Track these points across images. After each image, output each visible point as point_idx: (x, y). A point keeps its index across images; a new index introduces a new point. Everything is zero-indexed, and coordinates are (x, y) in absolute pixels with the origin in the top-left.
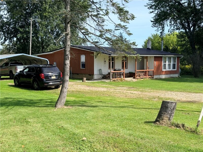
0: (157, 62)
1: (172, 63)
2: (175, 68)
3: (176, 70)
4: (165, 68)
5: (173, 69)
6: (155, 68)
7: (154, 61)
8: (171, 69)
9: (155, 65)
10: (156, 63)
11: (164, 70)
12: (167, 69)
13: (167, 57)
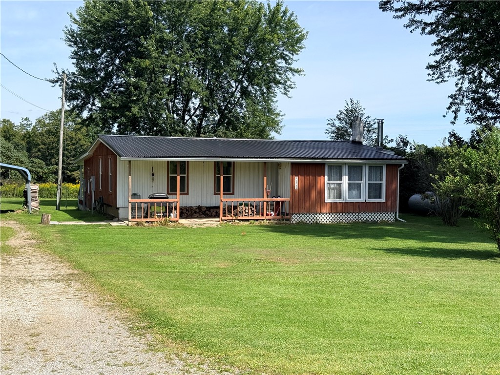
0: (301, 177)
1: (367, 182)
4: (337, 196)
5: (369, 197)
6: (296, 194)
7: (292, 175)
9: (297, 187)
10: (298, 181)
11: (334, 201)
12: (347, 197)
13: (346, 164)
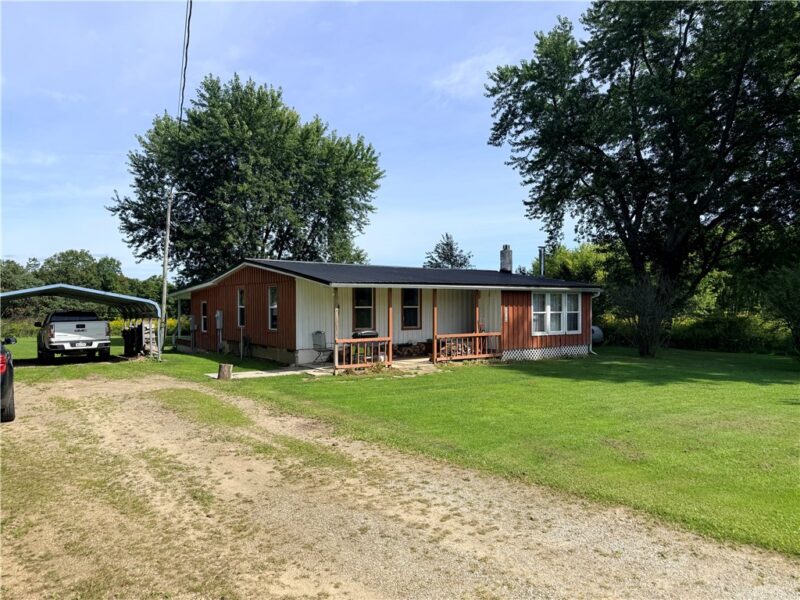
0: (511, 308)
1: (565, 313)
2: (576, 328)
3: (579, 332)
4: (542, 328)
5: (569, 329)
6: (506, 327)
7: (503, 304)
8: (564, 330)
9: (506, 319)
10: (508, 312)
11: (539, 334)
12: (550, 330)
13: (548, 292)
